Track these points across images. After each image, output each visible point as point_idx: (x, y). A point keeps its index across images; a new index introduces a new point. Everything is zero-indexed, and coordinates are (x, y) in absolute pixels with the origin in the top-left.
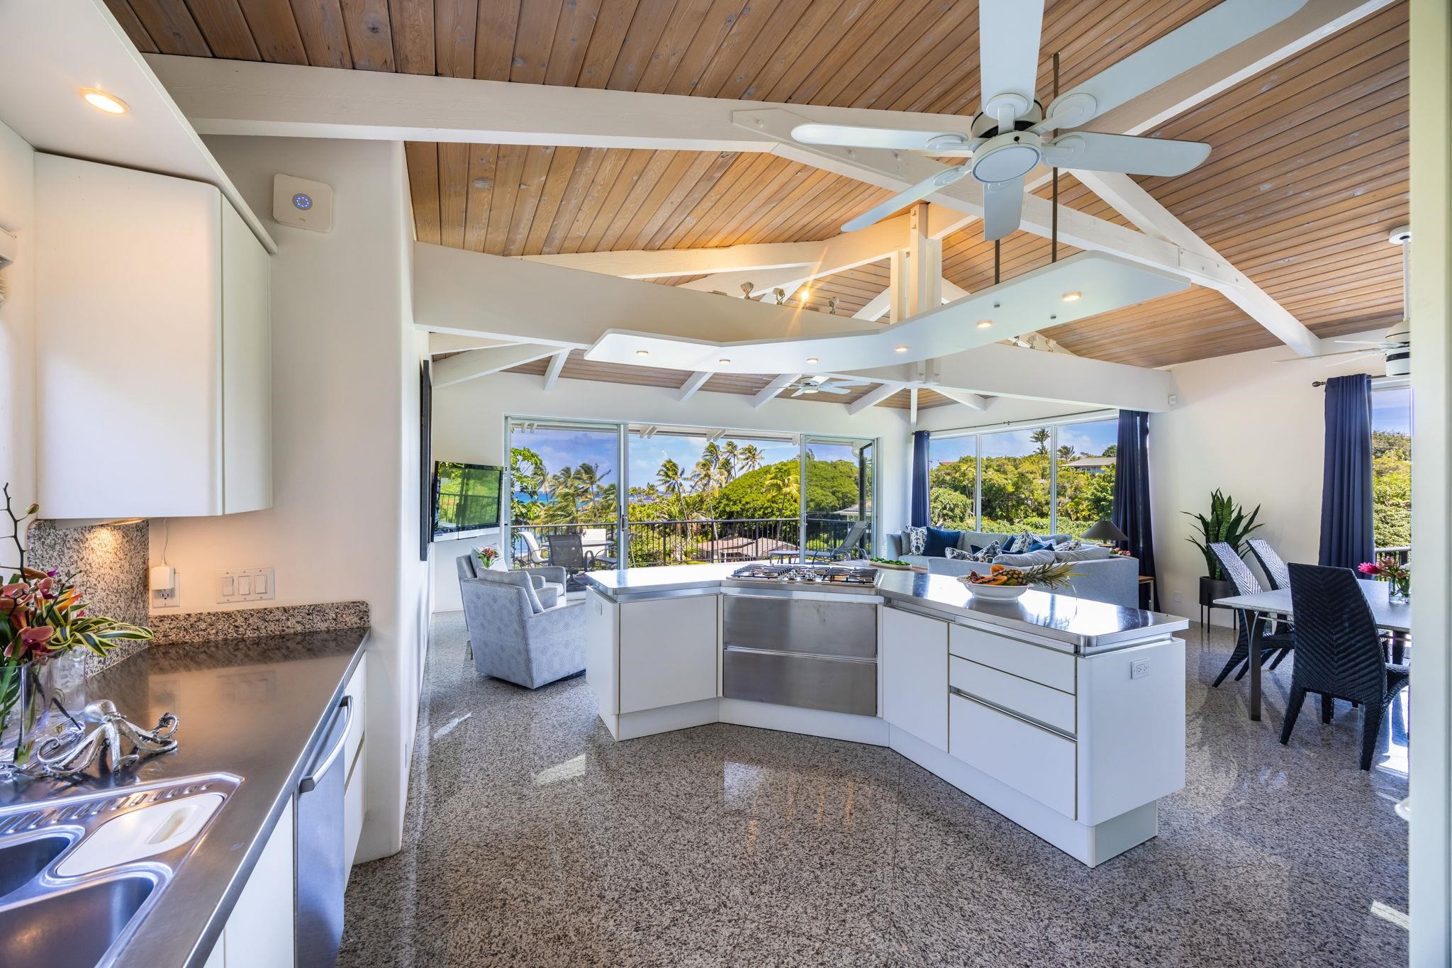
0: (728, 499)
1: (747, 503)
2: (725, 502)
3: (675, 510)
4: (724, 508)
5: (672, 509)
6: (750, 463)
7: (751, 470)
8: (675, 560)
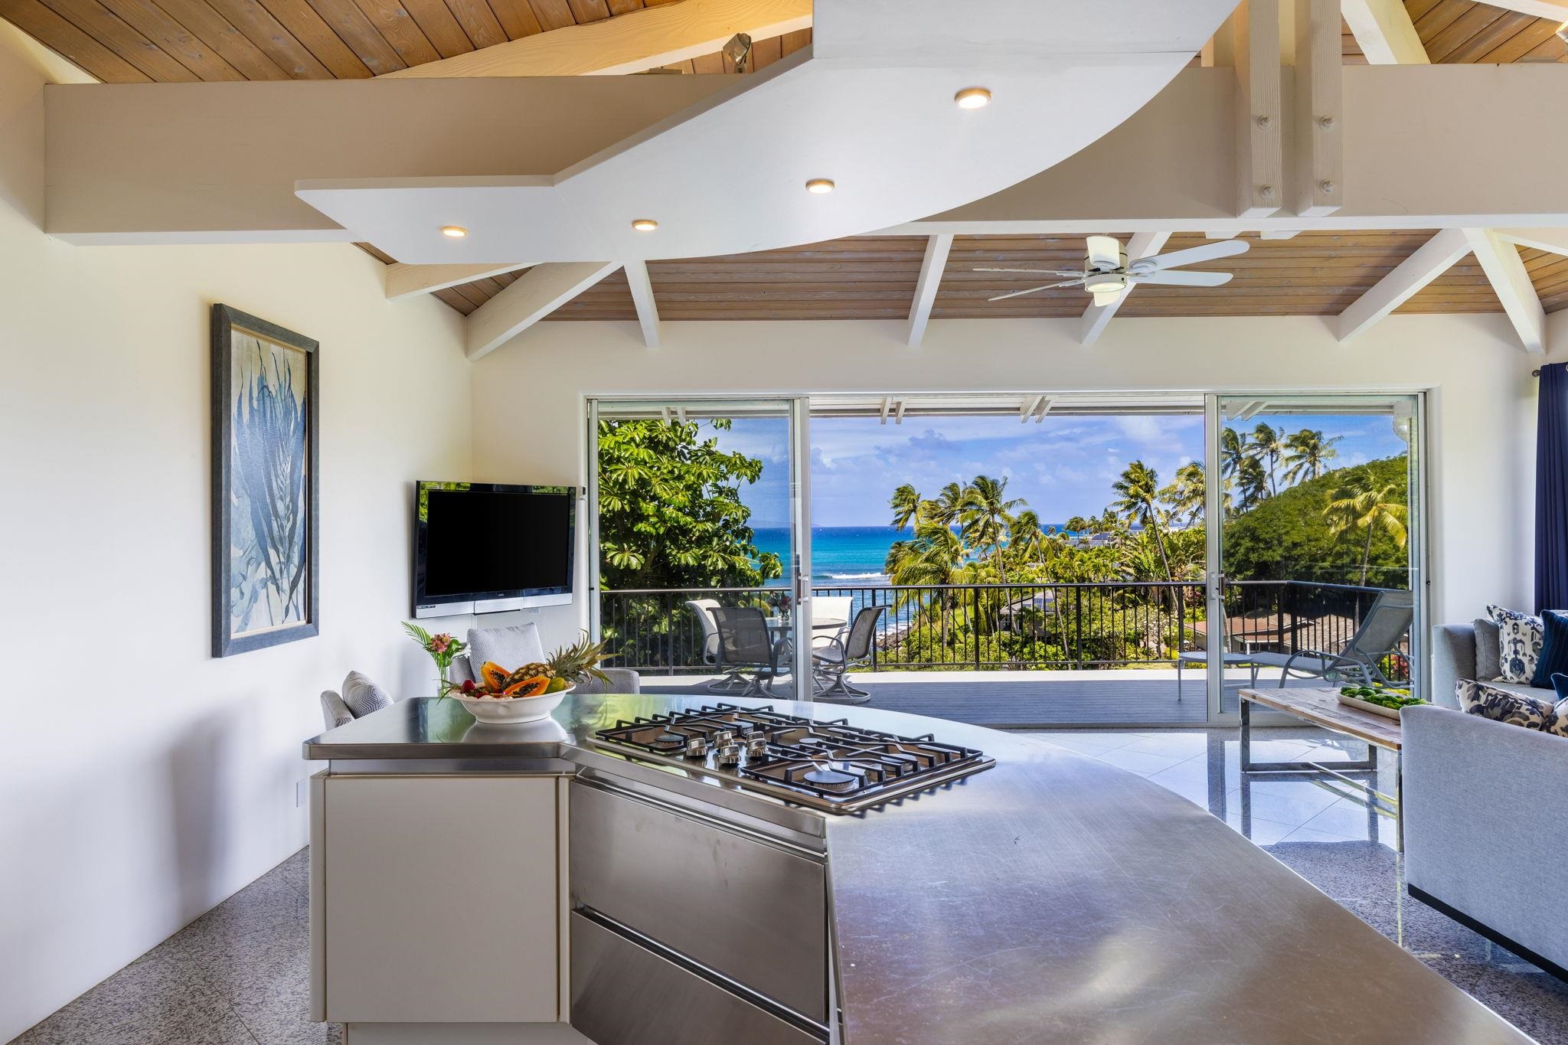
0: (1255, 538)
1: (1295, 545)
2: (1247, 543)
3: (1148, 558)
4: (1246, 554)
5: (1142, 557)
6: (1307, 465)
7: (1309, 477)
8: (1147, 652)
